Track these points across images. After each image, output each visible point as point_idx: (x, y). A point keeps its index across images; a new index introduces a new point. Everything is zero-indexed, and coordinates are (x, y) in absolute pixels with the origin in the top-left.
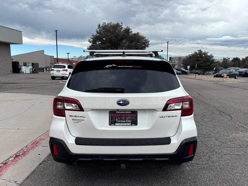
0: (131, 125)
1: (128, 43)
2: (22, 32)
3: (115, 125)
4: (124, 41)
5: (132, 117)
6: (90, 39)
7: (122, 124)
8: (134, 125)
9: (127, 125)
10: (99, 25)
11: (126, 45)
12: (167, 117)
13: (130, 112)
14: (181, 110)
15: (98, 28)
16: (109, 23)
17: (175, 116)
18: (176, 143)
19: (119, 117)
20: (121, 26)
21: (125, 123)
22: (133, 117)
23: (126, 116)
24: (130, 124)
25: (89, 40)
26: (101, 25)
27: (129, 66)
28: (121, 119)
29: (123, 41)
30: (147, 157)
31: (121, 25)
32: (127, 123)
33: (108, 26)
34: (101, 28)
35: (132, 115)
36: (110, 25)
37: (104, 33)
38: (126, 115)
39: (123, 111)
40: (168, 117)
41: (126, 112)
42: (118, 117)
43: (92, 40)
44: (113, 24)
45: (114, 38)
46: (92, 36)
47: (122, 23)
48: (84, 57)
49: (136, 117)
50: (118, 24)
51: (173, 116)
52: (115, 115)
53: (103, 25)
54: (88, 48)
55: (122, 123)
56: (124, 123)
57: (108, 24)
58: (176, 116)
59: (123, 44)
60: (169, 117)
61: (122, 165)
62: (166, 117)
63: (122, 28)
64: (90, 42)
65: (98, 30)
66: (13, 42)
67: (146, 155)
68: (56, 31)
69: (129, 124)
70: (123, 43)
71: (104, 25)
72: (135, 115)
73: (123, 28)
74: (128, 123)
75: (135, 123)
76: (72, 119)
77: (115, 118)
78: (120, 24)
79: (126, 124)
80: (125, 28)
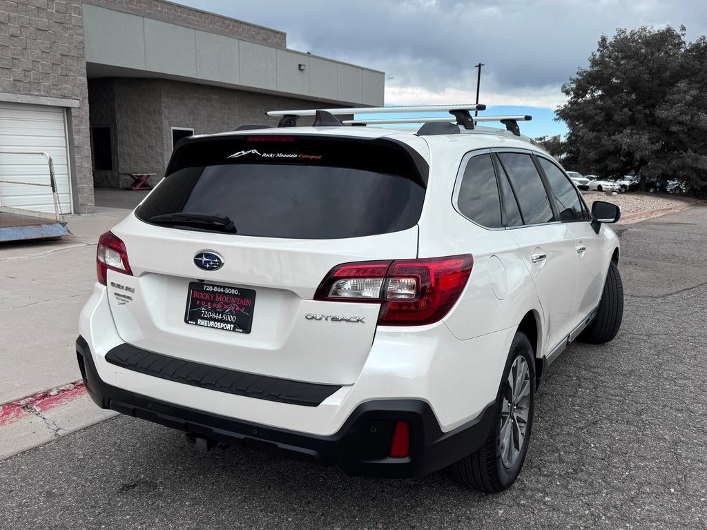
0: (234, 330)
1: (694, 92)
2: (384, 73)
3: (196, 324)
4: (682, 85)
5: (241, 306)
6: (569, 82)
7: (212, 323)
8: (241, 330)
9: (223, 328)
10: (604, 40)
11: (688, 98)
12: (329, 319)
13: (236, 292)
14: (379, 305)
15: (598, 50)
16: (637, 30)
17: (355, 320)
18: (337, 406)
19: (209, 304)
20: (679, 36)
21: (222, 321)
22: (243, 306)
23: (225, 303)
24: (232, 326)
25: (564, 87)
26: (610, 39)
27: (287, 156)
28: (214, 310)
29: (678, 87)
30: (255, 432)
31: (680, 33)
32: (225, 322)
33: (634, 41)
34: (607, 47)
35: (240, 301)
36: (640, 37)
37: (618, 64)
38: (227, 298)
39: (221, 287)
40: (332, 319)
41: (227, 291)
42: (207, 301)
43: (574, 86)
44: (650, 32)
45: (646, 76)
46: (577, 73)
47: (683, 28)
48: (544, 138)
49: (250, 310)
50: (669, 30)
51: (348, 321)
52: (202, 296)
53: (616, 38)
54: (557, 111)
55: (215, 320)
56: (218, 320)
57: (633, 34)
58: (358, 321)
59: (676, 97)
60: (334, 319)
61: (198, 440)
62: (324, 319)
63: (680, 44)
64: (568, 93)
65: (598, 54)
66: (361, 103)
67: (252, 426)
68: (480, 66)
69: (228, 326)
70: (678, 92)
71: (618, 37)
72: (247, 302)
73: (684, 43)
74: (228, 322)
75: (244, 324)
76: (115, 294)
77: (200, 303)
78: (678, 31)
79: (222, 325)
80: (694, 42)
